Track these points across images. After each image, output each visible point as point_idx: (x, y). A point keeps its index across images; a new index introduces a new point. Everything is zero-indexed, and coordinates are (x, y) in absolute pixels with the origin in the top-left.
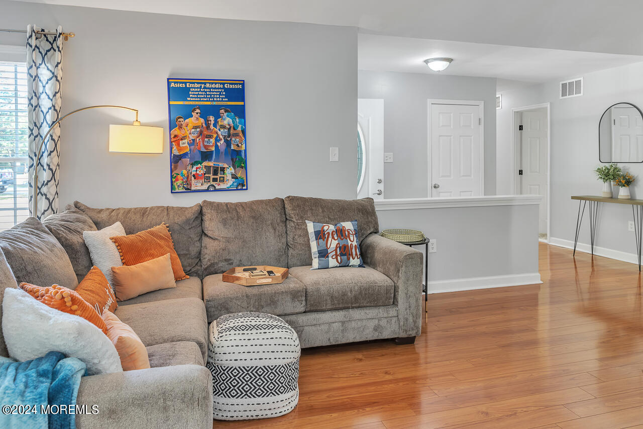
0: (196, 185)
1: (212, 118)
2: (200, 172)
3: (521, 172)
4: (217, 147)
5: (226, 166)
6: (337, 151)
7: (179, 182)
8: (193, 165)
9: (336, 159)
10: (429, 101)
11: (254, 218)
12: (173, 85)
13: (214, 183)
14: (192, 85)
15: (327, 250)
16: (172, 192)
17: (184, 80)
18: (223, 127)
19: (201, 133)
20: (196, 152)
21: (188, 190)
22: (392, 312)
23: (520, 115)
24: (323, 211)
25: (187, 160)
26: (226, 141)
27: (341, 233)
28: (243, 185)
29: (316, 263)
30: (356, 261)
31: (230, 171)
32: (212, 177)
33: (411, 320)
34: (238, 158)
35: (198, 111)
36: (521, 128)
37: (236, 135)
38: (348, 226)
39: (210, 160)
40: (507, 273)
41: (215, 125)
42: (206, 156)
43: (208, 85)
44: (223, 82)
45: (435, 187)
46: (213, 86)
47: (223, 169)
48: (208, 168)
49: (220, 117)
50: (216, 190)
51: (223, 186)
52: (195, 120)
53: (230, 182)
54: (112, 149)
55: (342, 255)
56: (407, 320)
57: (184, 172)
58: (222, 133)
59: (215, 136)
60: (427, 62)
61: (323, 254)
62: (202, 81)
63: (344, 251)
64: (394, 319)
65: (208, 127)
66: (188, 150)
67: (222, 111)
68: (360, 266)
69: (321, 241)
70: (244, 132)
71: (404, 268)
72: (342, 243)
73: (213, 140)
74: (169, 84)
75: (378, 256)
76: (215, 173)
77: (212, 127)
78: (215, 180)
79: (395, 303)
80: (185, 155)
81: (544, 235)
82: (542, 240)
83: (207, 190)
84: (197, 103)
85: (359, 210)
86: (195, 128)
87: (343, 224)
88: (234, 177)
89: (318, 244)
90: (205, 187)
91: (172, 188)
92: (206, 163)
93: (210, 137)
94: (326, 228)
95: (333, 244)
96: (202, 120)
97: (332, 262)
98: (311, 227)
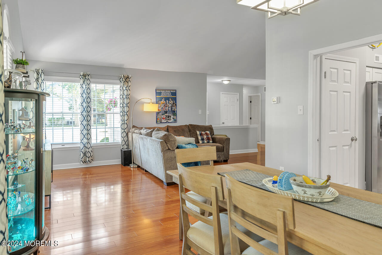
0: (163, 121)
1: (167, 101)
2: (164, 117)
3: (251, 118)
4: (169, 110)
5: (171, 115)
6: (201, 110)
7: (159, 120)
8: (162, 115)
9: (201, 113)
10: (221, 93)
11: (182, 130)
12: (157, 91)
13: (168, 120)
14: (162, 91)
15: (204, 138)
16: (157, 123)
17: (160, 90)
18: (170, 104)
19: (164, 105)
20: (163, 111)
21: (161, 122)
22: (223, 153)
23: (250, 97)
24: (200, 128)
25: (161, 114)
26: (171, 108)
27: (206, 134)
28: (176, 121)
29: (201, 142)
30: (211, 141)
31: (172, 117)
32: (167, 118)
33: (227, 155)
34: (174, 113)
35: (164, 99)
36: (251, 102)
37: (174, 106)
38: (208, 132)
39: (167, 114)
40: (248, 149)
41: (168, 103)
42: (166, 112)
43: (166, 91)
44: (170, 90)
45: (223, 123)
46: (168, 91)
47: (170, 116)
48: (166, 116)
49: (170, 101)
50: (168, 123)
51: (170, 121)
52: (163, 101)
53: (172, 120)
54: (145, 110)
55: (208, 140)
56: (226, 155)
57: (160, 117)
58: (170, 105)
59: (168, 106)
60: (222, 81)
61: (203, 139)
62: (165, 90)
63: (208, 139)
64: (223, 155)
65: (166, 104)
66: (161, 111)
67: (170, 99)
68: (212, 143)
69: (202, 136)
70: (176, 105)
71: (225, 142)
72: (207, 137)
73: (168, 108)
74: (156, 91)
75: (217, 140)
76: (168, 118)
77: (167, 104)
78: (168, 119)
79: (223, 151)
80: (160, 112)
81: (259, 142)
82: (258, 143)
83: (166, 123)
84: (163, 97)
85: (210, 128)
86: (163, 104)
87: (207, 132)
88: (173, 118)
89: (201, 137)
90: (165, 122)
91: (157, 122)
92: (165, 115)
93: (167, 106)
94: (202, 133)
95: (205, 137)
96: (165, 102)
97: (205, 142)
98: (198, 133)
